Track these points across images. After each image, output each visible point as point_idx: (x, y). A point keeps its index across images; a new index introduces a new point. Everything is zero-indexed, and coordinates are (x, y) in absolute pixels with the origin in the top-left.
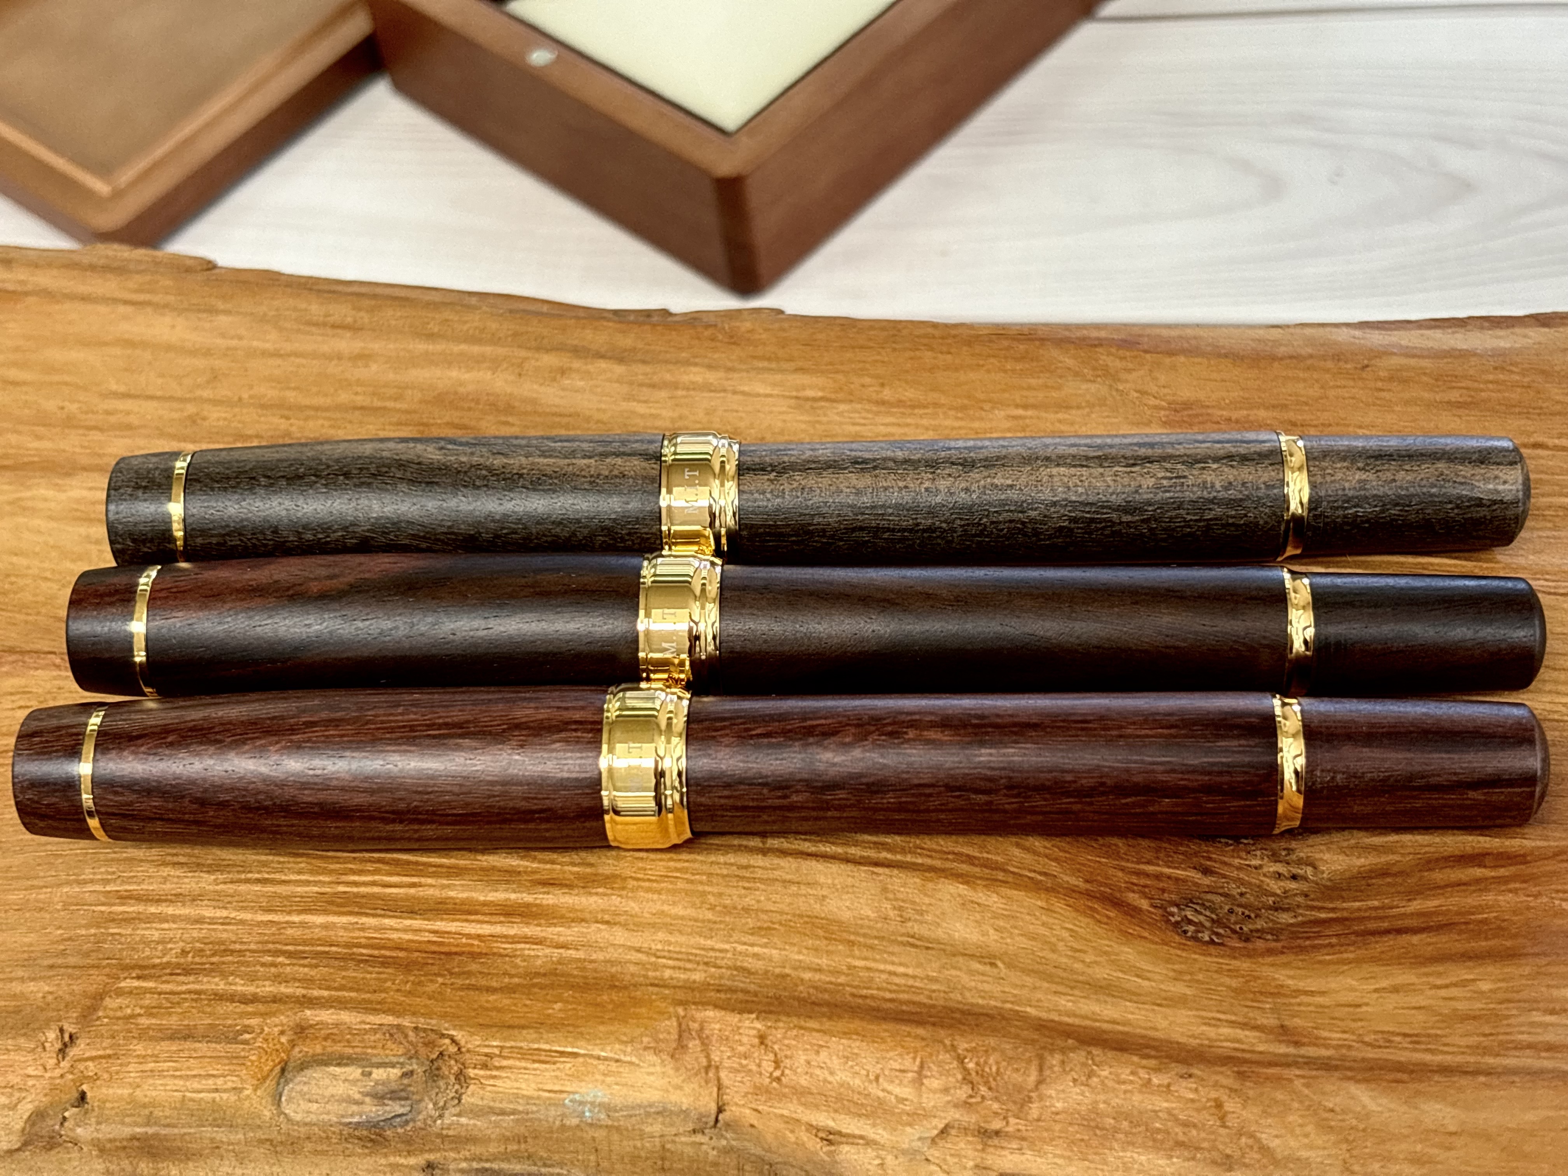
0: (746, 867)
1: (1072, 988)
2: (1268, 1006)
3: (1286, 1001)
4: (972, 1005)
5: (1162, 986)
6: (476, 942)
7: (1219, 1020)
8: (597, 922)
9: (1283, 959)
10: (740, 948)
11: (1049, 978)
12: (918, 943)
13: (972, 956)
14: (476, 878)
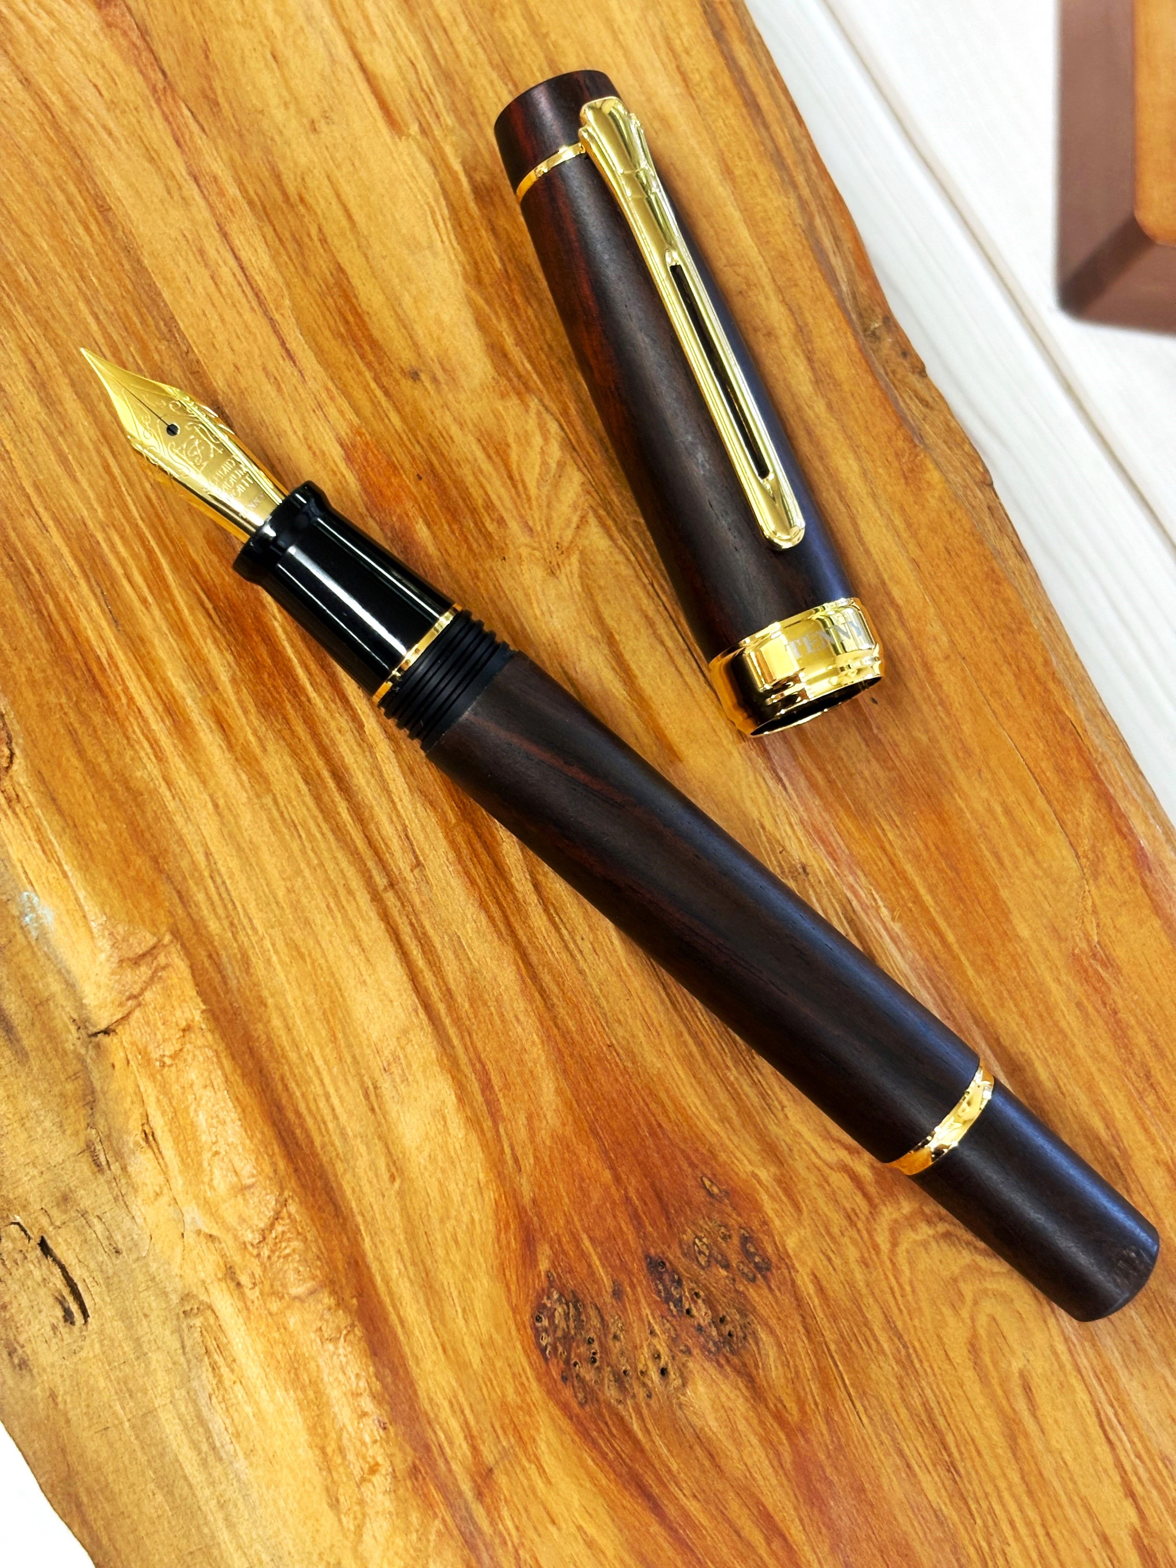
0: (350, 892)
1: (414, 1263)
2: (505, 1443)
3: (520, 1454)
4: (340, 1186)
5: (466, 1339)
6: (124, 700)
7: (462, 1412)
8: (211, 796)
9: (564, 1423)
10: (267, 944)
11: (411, 1235)
12: (373, 1097)
13: (389, 1153)
14: (186, 653)
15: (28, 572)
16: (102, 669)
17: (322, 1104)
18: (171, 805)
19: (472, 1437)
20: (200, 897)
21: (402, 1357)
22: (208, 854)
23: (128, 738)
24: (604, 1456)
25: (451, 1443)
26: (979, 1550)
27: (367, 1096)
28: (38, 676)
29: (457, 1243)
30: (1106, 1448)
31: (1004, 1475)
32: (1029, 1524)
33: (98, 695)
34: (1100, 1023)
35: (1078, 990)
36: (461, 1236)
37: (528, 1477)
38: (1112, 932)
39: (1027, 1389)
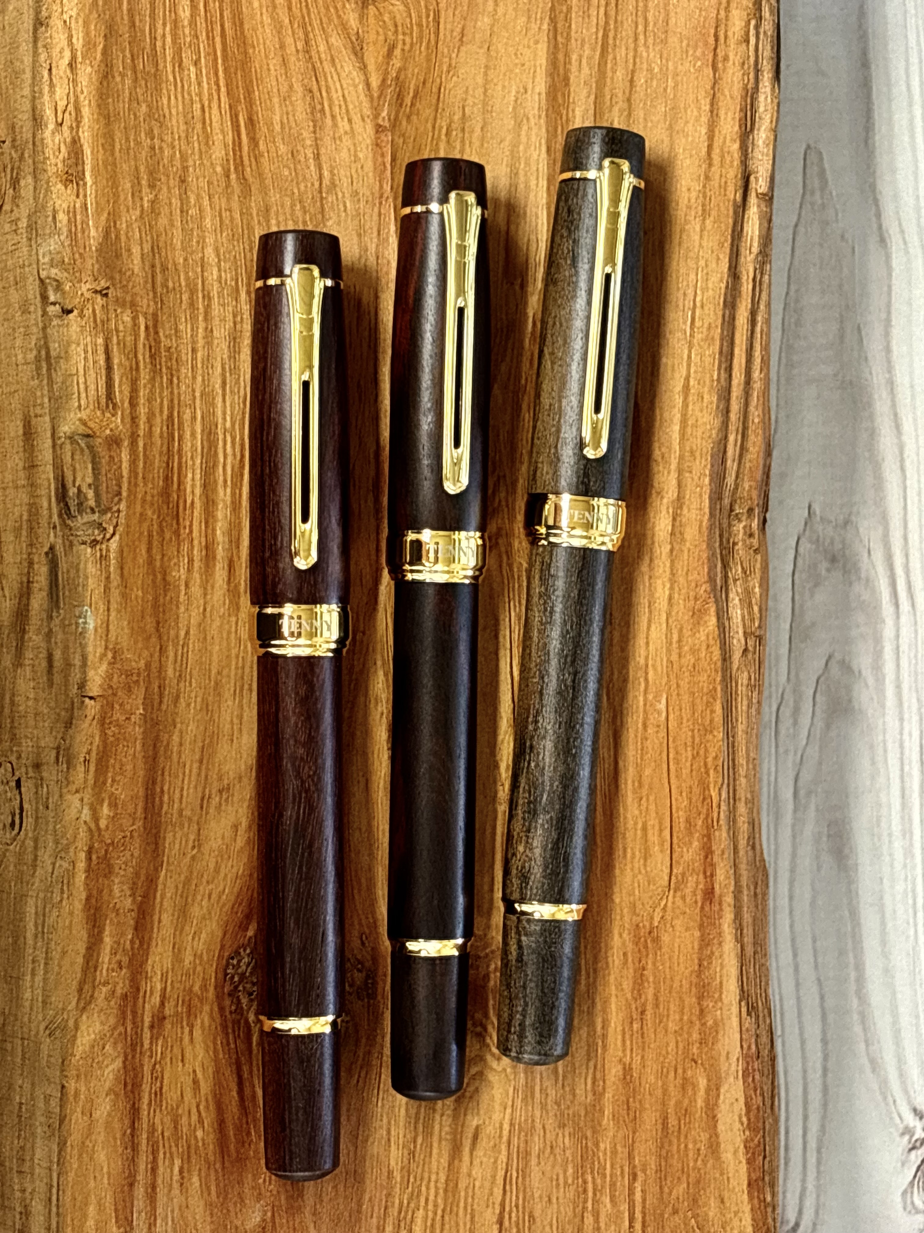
0: (249, 690)
2: (179, 1009)
3: (185, 1019)
4: (164, 838)
5: (188, 948)
7: (166, 982)
9: (217, 1017)
12: (205, 802)
13: (199, 834)
15: (173, 439)
16: (185, 509)
17: (177, 791)
18: (182, 598)
19: (164, 997)
20: (171, 654)
21: (150, 939)
22: (187, 633)
23: (178, 552)
24: (228, 1044)
25: (152, 993)
26: (401, 1203)
27: (202, 799)
28: (149, 498)
29: (210, 897)
30: (501, 1192)
31: (437, 1174)
32: (436, 1206)
33: (175, 522)
34: (631, 971)
35: (630, 946)
36: (214, 896)
37: (182, 1033)
38: (668, 925)
39: (475, 1137)
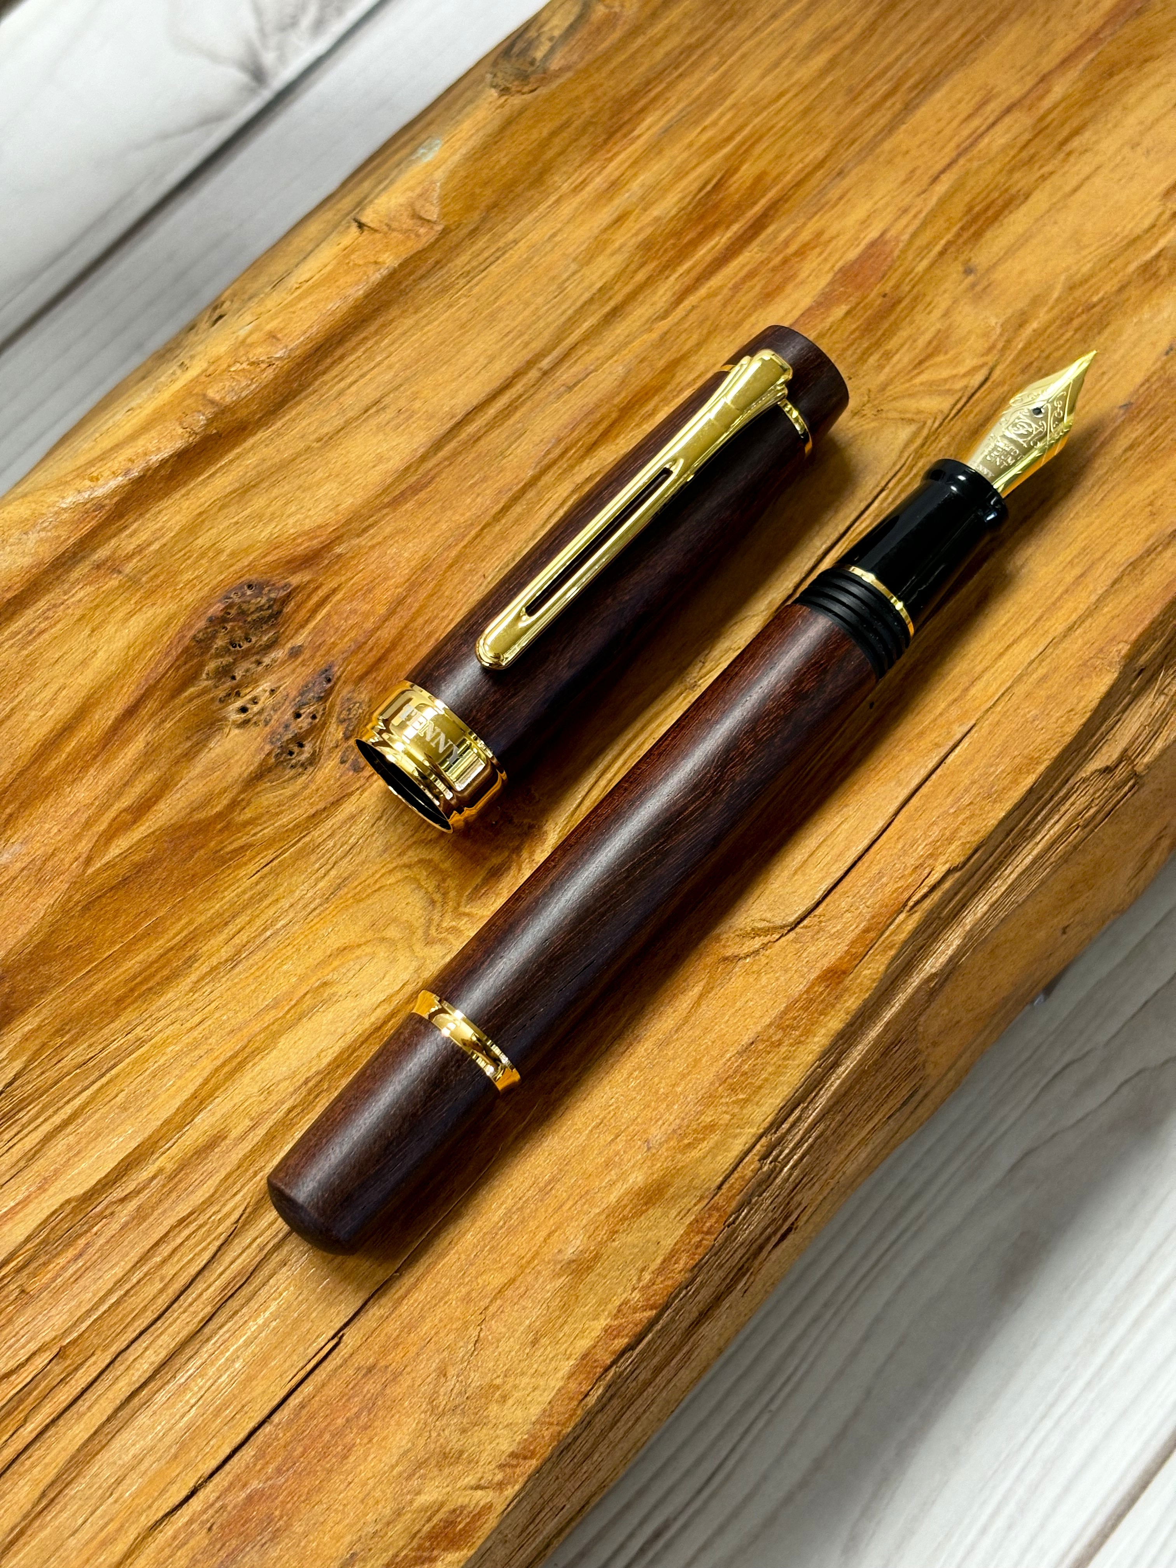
1: (259, 474)
2: (144, 579)
3: (140, 594)
4: (299, 403)
5: (214, 531)
6: (609, 155)
7: (157, 539)
8: (560, 230)
9: (175, 626)
10: (463, 302)
11: (280, 466)
12: (375, 408)
13: (337, 432)
16: (625, 136)
17: (357, 374)
18: (542, 208)
19: (140, 551)
20: (480, 244)
21: (185, 481)
22: (516, 242)
23: (580, 166)
24: (159, 664)
25: (131, 536)
27: (376, 403)
28: (599, 92)
33: (604, 137)
37: (124, 603)
